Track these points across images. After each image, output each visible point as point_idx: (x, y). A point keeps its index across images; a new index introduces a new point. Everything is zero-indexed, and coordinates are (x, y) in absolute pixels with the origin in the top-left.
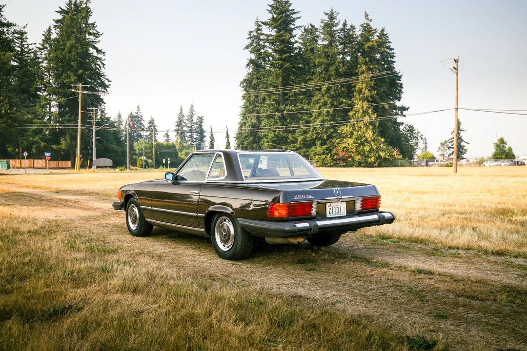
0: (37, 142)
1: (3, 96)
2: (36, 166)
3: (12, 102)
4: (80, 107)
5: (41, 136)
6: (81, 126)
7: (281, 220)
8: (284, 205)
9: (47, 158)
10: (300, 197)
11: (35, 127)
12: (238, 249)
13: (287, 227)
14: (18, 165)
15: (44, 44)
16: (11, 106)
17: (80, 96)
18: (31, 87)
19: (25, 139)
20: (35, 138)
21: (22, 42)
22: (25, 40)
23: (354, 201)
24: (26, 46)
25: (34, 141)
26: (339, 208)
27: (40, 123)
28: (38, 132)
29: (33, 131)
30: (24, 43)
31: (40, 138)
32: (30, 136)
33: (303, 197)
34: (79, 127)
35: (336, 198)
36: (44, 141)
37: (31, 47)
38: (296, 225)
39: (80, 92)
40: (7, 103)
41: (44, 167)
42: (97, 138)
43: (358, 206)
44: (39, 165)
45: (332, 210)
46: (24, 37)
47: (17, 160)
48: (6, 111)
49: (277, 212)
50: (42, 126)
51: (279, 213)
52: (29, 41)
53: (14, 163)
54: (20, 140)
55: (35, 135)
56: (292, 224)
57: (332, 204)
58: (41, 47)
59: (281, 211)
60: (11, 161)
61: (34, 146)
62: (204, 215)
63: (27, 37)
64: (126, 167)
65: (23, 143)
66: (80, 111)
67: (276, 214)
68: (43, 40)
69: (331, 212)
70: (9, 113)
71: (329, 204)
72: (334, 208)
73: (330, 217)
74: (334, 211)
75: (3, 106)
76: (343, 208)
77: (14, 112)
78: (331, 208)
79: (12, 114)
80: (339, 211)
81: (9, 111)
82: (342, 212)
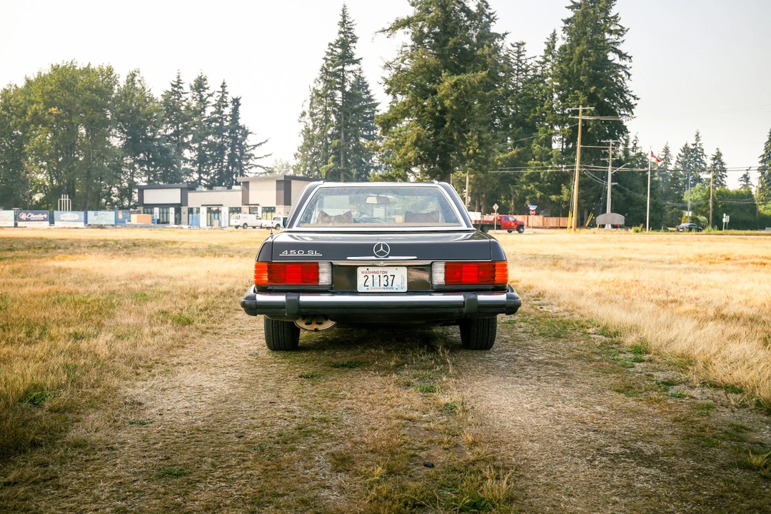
0: (532, 192)
1: (472, 132)
2: (530, 225)
3: (483, 139)
4: (579, 139)
5: (537, 183)
6: (581, 167)
9: (531, 212)
10: (293, 253)
11: (529, 171)
15: (546, 56)
16: (481, 145)
17: (580, 123)
18: (527, 117)
19: (518, 188)
20: (529, 186)
21: (518, 57)
22: (522, 53)
24: (523, 62)
25: (528, 190)
27: (537, 165)
28: (534, 178)
29: (527, 177)
30: (521, 58)
31: (536, 186)
32: (523, 183)
33: (301, 254)
34: (577, 169)
35: (374, 258)
36: (540, 189)
37: (529, 63)
39: (579, 117)
40: (475, 140)
41: (541, 225)
42: (613, 184)
43: (439, 277)
44: (534, 222)
45: (370, 278)
46: (522, 49)
48: (475, 151)
50: (539, 169)
52: (528, 55)
54: (512, 189)
55: (530, 182)
57: (371, 269)
58: (542, 60)
61: (527, 197)
63: (525, 49)
64: (645, 226)
65: (515, 193)
66: (579, 146)
68: (545, 50)
69: (369, 283)
70: (479, 154)
71: (364, 269)
72: (376, 276)
73: (365, 290)
74: (377, 281)
75: (471, 144)
76: (400, 278)
77: (484, 151)
78: (370, 276)
79: (482, 154)
80: (390, 283)
81: (477, 151)
82: (397, 285)
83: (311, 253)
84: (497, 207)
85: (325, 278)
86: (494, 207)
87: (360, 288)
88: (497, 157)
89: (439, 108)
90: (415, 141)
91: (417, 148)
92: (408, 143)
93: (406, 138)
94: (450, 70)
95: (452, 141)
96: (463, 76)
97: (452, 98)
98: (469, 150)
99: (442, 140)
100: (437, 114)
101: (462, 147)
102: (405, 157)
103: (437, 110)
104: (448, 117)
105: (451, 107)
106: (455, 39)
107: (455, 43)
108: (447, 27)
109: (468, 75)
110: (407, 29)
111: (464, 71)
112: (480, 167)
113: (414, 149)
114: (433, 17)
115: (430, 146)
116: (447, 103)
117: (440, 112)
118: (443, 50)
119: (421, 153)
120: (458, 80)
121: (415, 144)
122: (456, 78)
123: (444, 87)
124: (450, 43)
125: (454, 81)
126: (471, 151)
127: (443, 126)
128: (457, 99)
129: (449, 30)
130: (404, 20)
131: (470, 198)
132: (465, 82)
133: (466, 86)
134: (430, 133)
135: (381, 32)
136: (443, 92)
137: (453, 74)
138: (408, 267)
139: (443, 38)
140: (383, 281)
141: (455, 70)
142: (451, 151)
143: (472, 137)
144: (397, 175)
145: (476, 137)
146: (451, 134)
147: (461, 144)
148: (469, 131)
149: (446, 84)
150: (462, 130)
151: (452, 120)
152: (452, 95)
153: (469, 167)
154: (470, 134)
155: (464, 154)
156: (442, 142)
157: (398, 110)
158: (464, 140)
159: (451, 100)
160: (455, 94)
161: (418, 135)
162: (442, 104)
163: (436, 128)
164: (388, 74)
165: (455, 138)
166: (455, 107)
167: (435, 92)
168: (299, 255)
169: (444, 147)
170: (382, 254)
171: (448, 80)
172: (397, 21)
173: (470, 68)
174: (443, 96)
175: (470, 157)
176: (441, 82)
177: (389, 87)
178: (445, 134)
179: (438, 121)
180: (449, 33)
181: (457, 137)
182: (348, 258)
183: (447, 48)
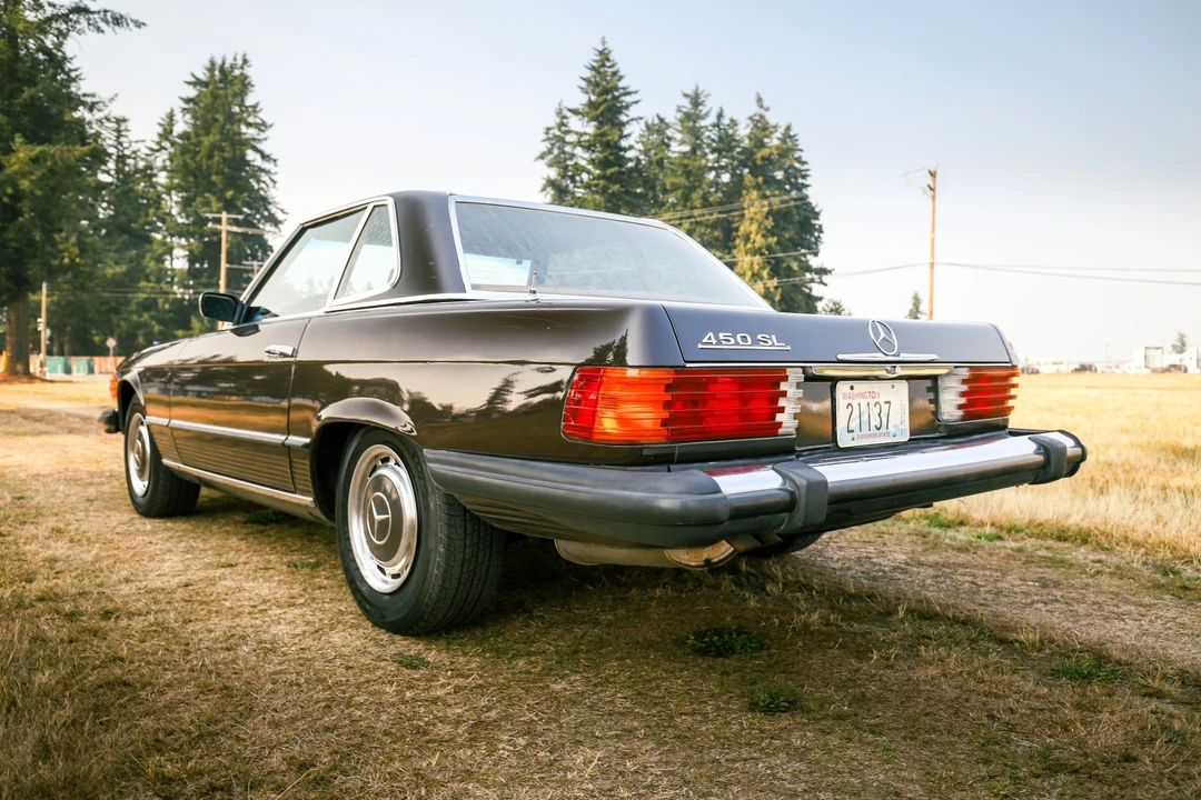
0: (145, 325)
1: (67, 232)
3: (85, 244)
4: (223, 256)
5: (153, 313)
7: (631, 456)
8: (645, 373)
10: (727, 340)
11: (142, 296)
12: (433, 591)
13: (667, 492)
15: (161, 142)
16: (83, 252)
17: (224, 235)
18: (135, 222)
19: (124, 319)
20: (142, 316)
21: (118, 137)
22: (124, 133)
23: (934, 378)
24: (125, 145)
25: (140, 322)
26: (885, 408)
27: (152, 288)
28: (149, 305)
29: (138, 304)
30: (122, 139)
32: (132, 312)
36: (160, 322)
37: (135, 147)
38: (719, 480)
39: (223, 228)
40: (74, 245)
43: (951, 405)
45: (856, 412)
46: (123, 127)
48: (72, 261)
49: (611, 414)
51: (621, 420)
52: (132, 136)
53: (103, 364)
54: (114, 320)
55: (143, 311)
56: (696, 475)
57: (859, 385)
58: (156, 147)
59: (634, 408)
60: (97, 360)
61: (140, 332)
62: (308, 440)
63: (128, 128)
65: (119, 326)
66: (224, 265)
67: (608, 424)
68: (159, 134)
69: (855, 422)
70: (79, 265)
71: (847, 386)
72: (864, 406)
73: (848, 439)
74: (865, 418)
75: (65, 250)
76: (899, 409)
77: (89, 262)
78: (856, 404)
79: (85, 265)
80: (884, 421)
81: (77, 260)
82: (895, 426)
84: (115, 344)
85: (787, 421)
86: (109, 343)
87: (844, 440)
89: (9, 190)
94: (28, 136)
95: (32, 242)
96: (52, 149)
97: (33, 178)
98: (63, 258)
99: (12, 240)
100: (5, 200)
101: (50, 253)
103: (5, 194)
104: (25, 205)
105: (32, 193)
106: (33, 90)
107: (32, 97)
108: (15, 70)
109: (59, 147)
111: (50, 141)
112: (82, 284)
116: (25, 184)
117: (10, 196)
118: (11, 105)
120: (41, 152)
122: (38, 149)
123: (18, 159)
124: (25, 95)
125: (34, 153)
126: (66, 260)
127: (15, 219)
128: (41, 179)
129: (20, 75)
131: (48, 330)
132: (53, 157)
133: (55, 163)
136: (16, 167)
137: (30, 143)
138: (912, 380)
139: (9, 86)
140: (874, 418)
141: (33, 138)
142: (29, 258)
143: (67, 239)
145: (73, 239)
146: (29, 232)
147: (48, 249)
148: (62, 230)
149: (21, 155)
150: (50, 227)
151: (32, 211)
152: (31, 173)
153: (64, 283)
154: (64, 234)
155: (55, 262)
158: (54, 244)
159: (31, 181)
160: (38, 173)
162: (15, 187)
165: (37, 238)
166: (39, 193)
169: (17, 251)
171: (24, 151)
173: (59, 137)
174: (16, 173)
175: (63, 269)
176: (13, 151)
178: (19, 232)
180: (20, 80)
181: (41, 238)
183: (17, 101)
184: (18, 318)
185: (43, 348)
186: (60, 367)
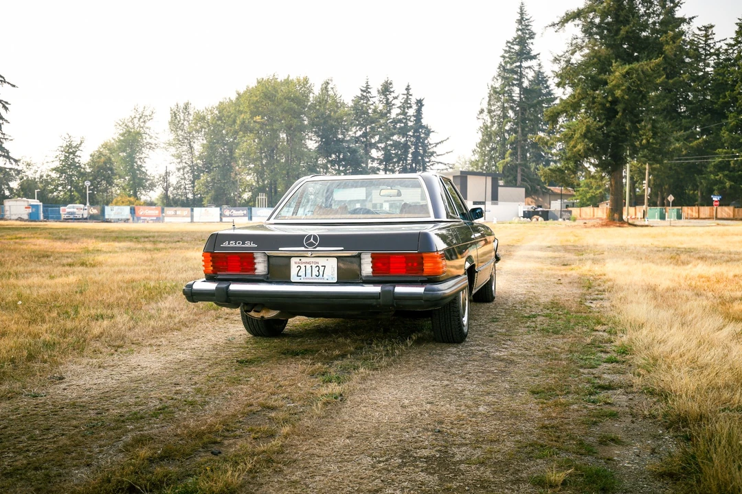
0: (720, 182)
1: (646, 121)
2: (719, 216)
3: (657, 128)
5: (726, 172)
9: (714, 203)
10: (232, 244)
11: (718, 160)
14: (695, 215)
15: (738, 38)
16: (655, 134)
18: (716, 103)
19: (704, 178)
20: (718, 175)
21: (706, 41)
22: (710, 37)
24: (712, 45)
25: (716, 180)
26: (322, 269)
27: (726, 153)
28: (722, 167)
29: (715, 166)
30: (709, 42)
31: (726, 176)
32: (711, 172)
33: (239, 244)
35: (303, 249)
36: (730, 179)
37: (718, 45)
40: (649, 130)
41: (732, 217)
43: (367, 269)
44: (724, 214)
45: (303, 269)
46: (710, 32)
47: (694, 208)
48: (648, 141)
50: (728, 157)
52: (717, 38)
53: (690, 212)
54: (698, 179)
55: (718, 172)
57: (304, 260)
58: (733, 42)
60: (685, 208)
61: (715, 188)
63: (714, 32)
65: (701, 183)
68: (736, 32)
69: (302, 273)
70: (653, 143)
71: (297, 259)
72: (308, 266)
73: (297, 280)
74: (309, 271)
75: (644, 134)
76: (330, 268)
77: (659, 141)
78: (303, 266)
79: (656, 144)
80: (321, 273)
81: (651, 140)
82: (328, 276)
83: (248, 244)
84: (673, 198)
85: (261, 268)
86: (669, 198)
87: (294, 278)
88: (673, 147)
89: (610, 99)
90: (585, 133)
91: (586, 140)
92: (577, 135)
93: (575, 131)
94: (623, 59)
95: (624, 132)
96: (635, 65)
97: (624, 88)
98: (642, 140)
99: (613, 131)
100: (607, 105)
101: (634, 137)
102: (575, 150)
103: (608, 101)
104: (619, 108)
105: (623, 97)
106: (627, 27)
107: (627, 32)
108: (619, 16)
109: (640, 63)
110: (577, 21)
111: (637, 59)
112: (654, 157)
113: (583, 141)
114: (605, 7)
115: (601, 137)
116: (618, 93)
117: (611, 102)
118: (615, 40)
119: (591, 145)
120: (630, 69)
121: (585, 136)
122: (627, 67)
123: (615, 77)
124: (622, 32)
125: (625, 70)
126: (644, 141)
127: (615, 117)
128: (629, 88)
129: (622, 19)
130: (574, 12)
131: (649, 189)
132: (637, 71)
133: (638, 74)
134: (600, 124)
135: (550, 26)
136: (614, 83)
137: (625, 64)
138: (338, 258)
139: (615, 28)
140: (315, 272)
141: (627, 58)
142: (623, 142)
143: (645, 126)
144: (566, 167)
145: (649, 126)
146: (624, 125)
147: (634, 135)
148: (642, 121)
149: (617, 74)
150: (636, 119)
151: (624, 110)
152: (623, 85)
153: (642, 157)
154: (643, 123)
155: (637, 144)
156: (613, 133)
157: (568, 103)
158: (637, 130)
159: (622, 90)
160: (627, 84)
161: (588, 128)
162: (613, 95)
163: (607, 119)
164: (557, 68)
165: (627, 128)
166: (626, 97)
167: (606, 83)
168: (237, 245)
169: (616, 138)
170: (311, 245)
171: (619, 70)
172: (567, 14)
173: (643, 55)
174: (614, 86)
175: (643, 147)
176: (612, 72)
177: (560, 80)
178: (616, 125)
179: (609, 111)
180: (621, 22)
181: (630, 127)
182: (280, 249)
183: (618, 37)
184: (616, 183)
185: (646, 201)
186: (657, 214)
